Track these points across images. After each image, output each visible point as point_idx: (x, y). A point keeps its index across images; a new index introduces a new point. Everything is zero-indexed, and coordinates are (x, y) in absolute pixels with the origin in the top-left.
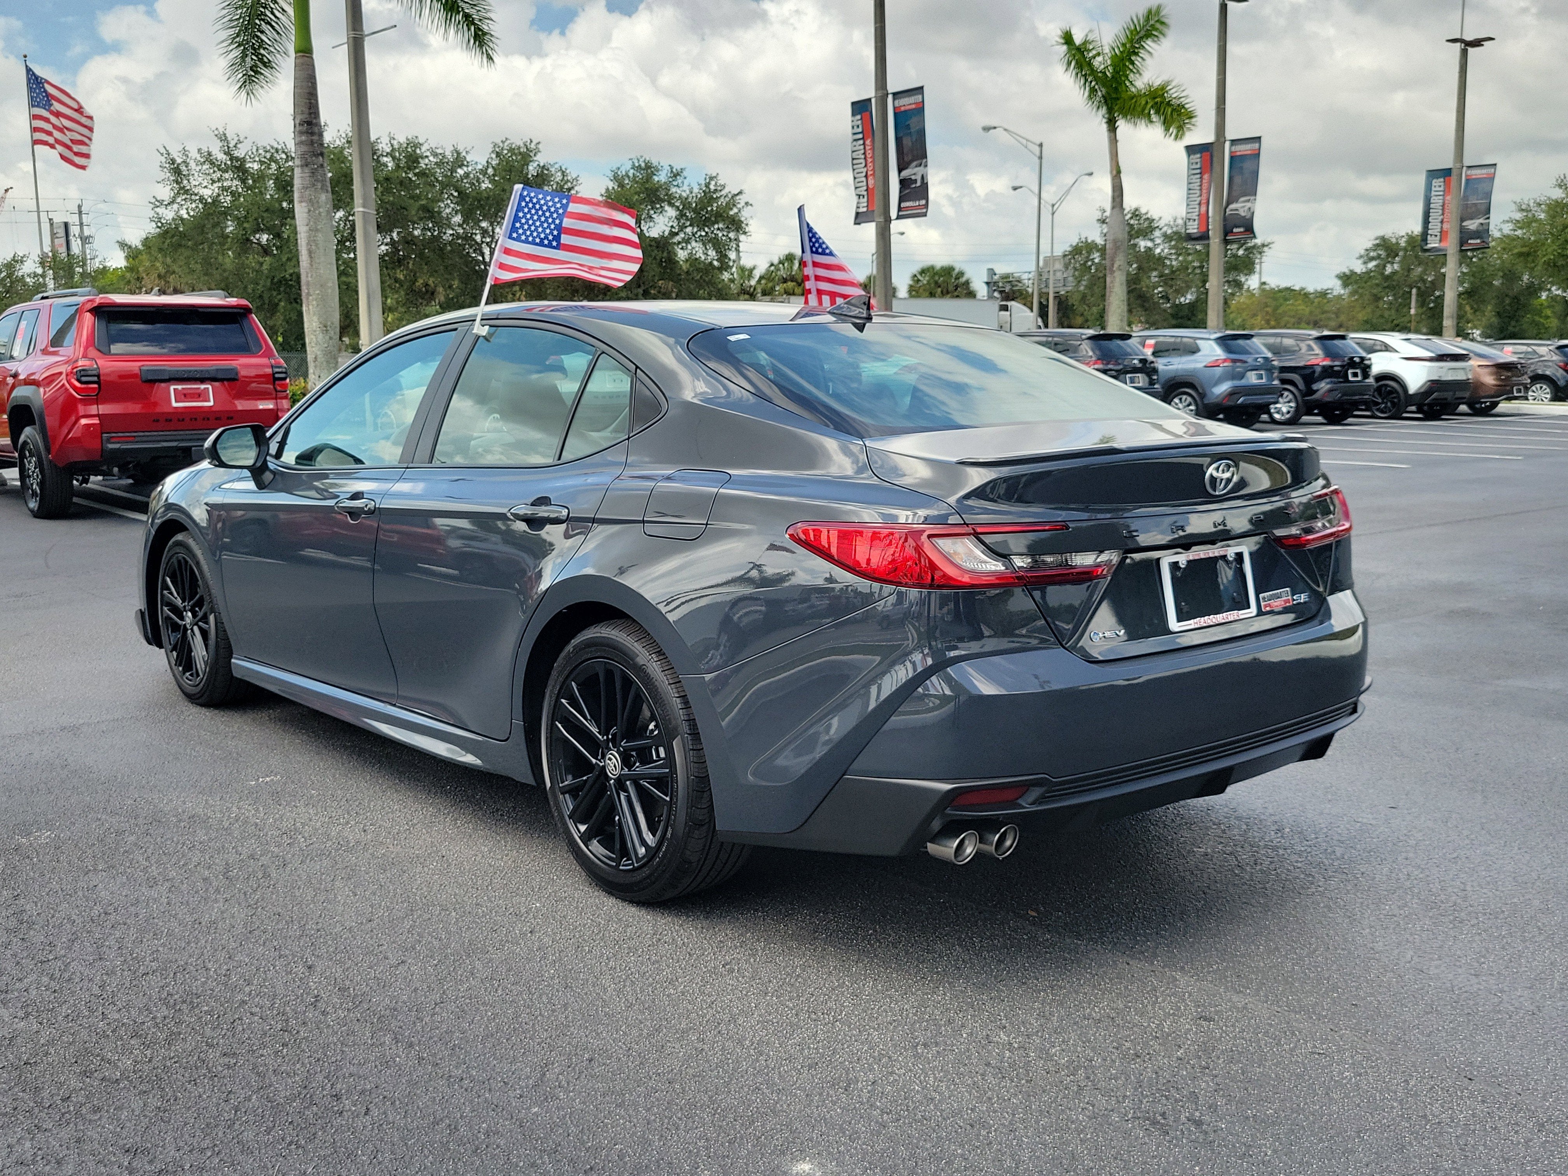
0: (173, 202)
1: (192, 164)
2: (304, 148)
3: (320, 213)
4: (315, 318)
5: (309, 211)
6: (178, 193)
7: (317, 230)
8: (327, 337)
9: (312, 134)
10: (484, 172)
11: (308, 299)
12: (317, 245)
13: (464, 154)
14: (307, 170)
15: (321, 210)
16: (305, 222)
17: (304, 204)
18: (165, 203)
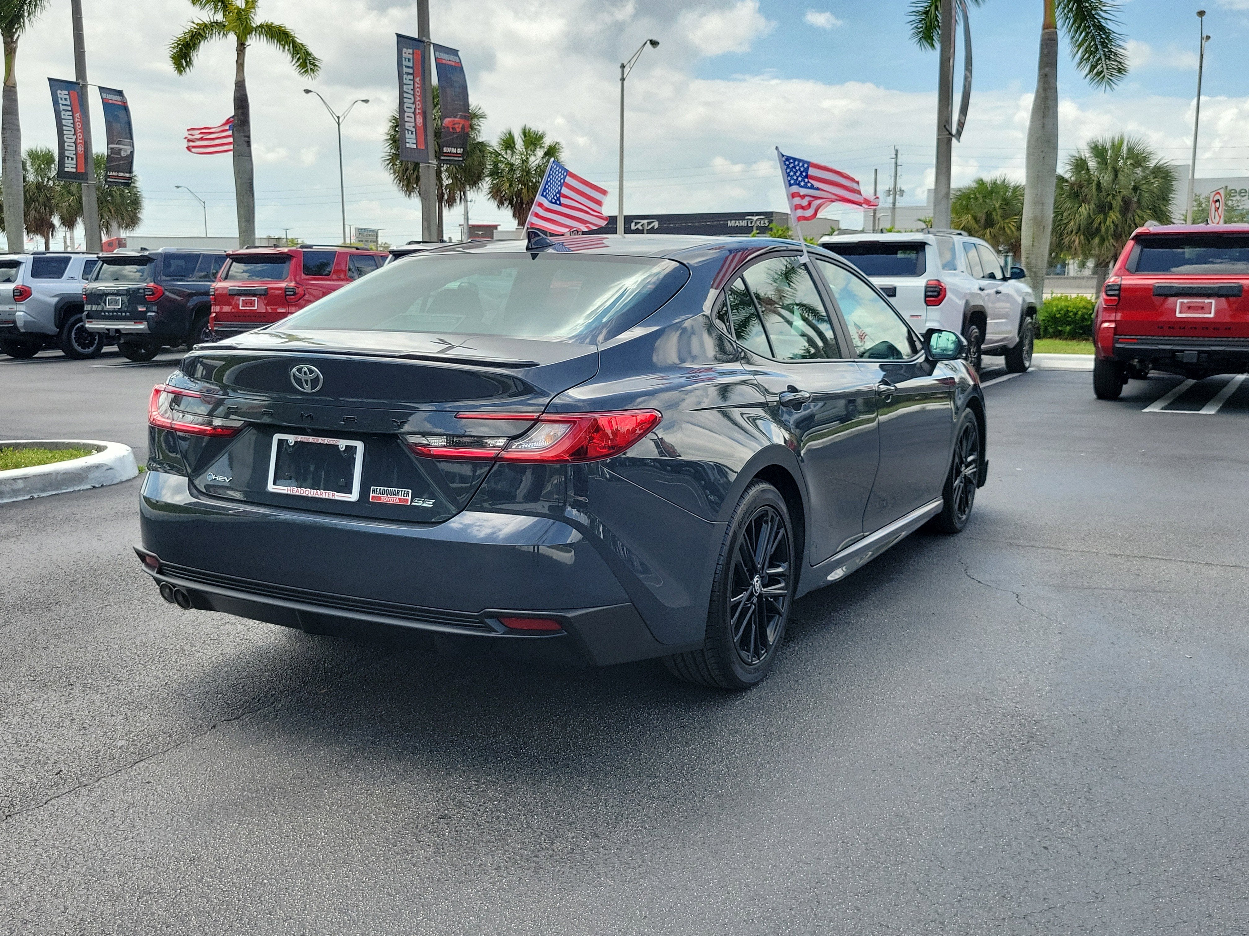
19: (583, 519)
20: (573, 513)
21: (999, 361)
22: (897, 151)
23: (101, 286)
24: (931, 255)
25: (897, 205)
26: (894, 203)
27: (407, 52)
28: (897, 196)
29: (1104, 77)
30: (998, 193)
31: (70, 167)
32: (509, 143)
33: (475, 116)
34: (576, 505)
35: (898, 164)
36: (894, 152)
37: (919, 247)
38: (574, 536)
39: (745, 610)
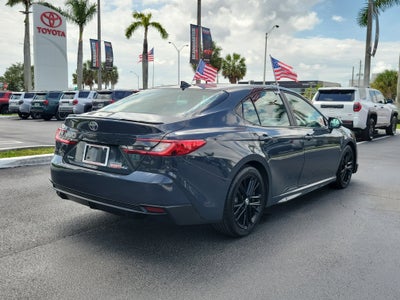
19: (175, 176)
20: (171, 174)
21: (384, 131)
23: (97, 100)
24: (356, 95)
27: (194, 30)
31: (94, 65)
32: (229, 58)
33: (218, 49)
34: (173, 171)
37: (352, 91)
38: (171, 181)
39: (241, 210)
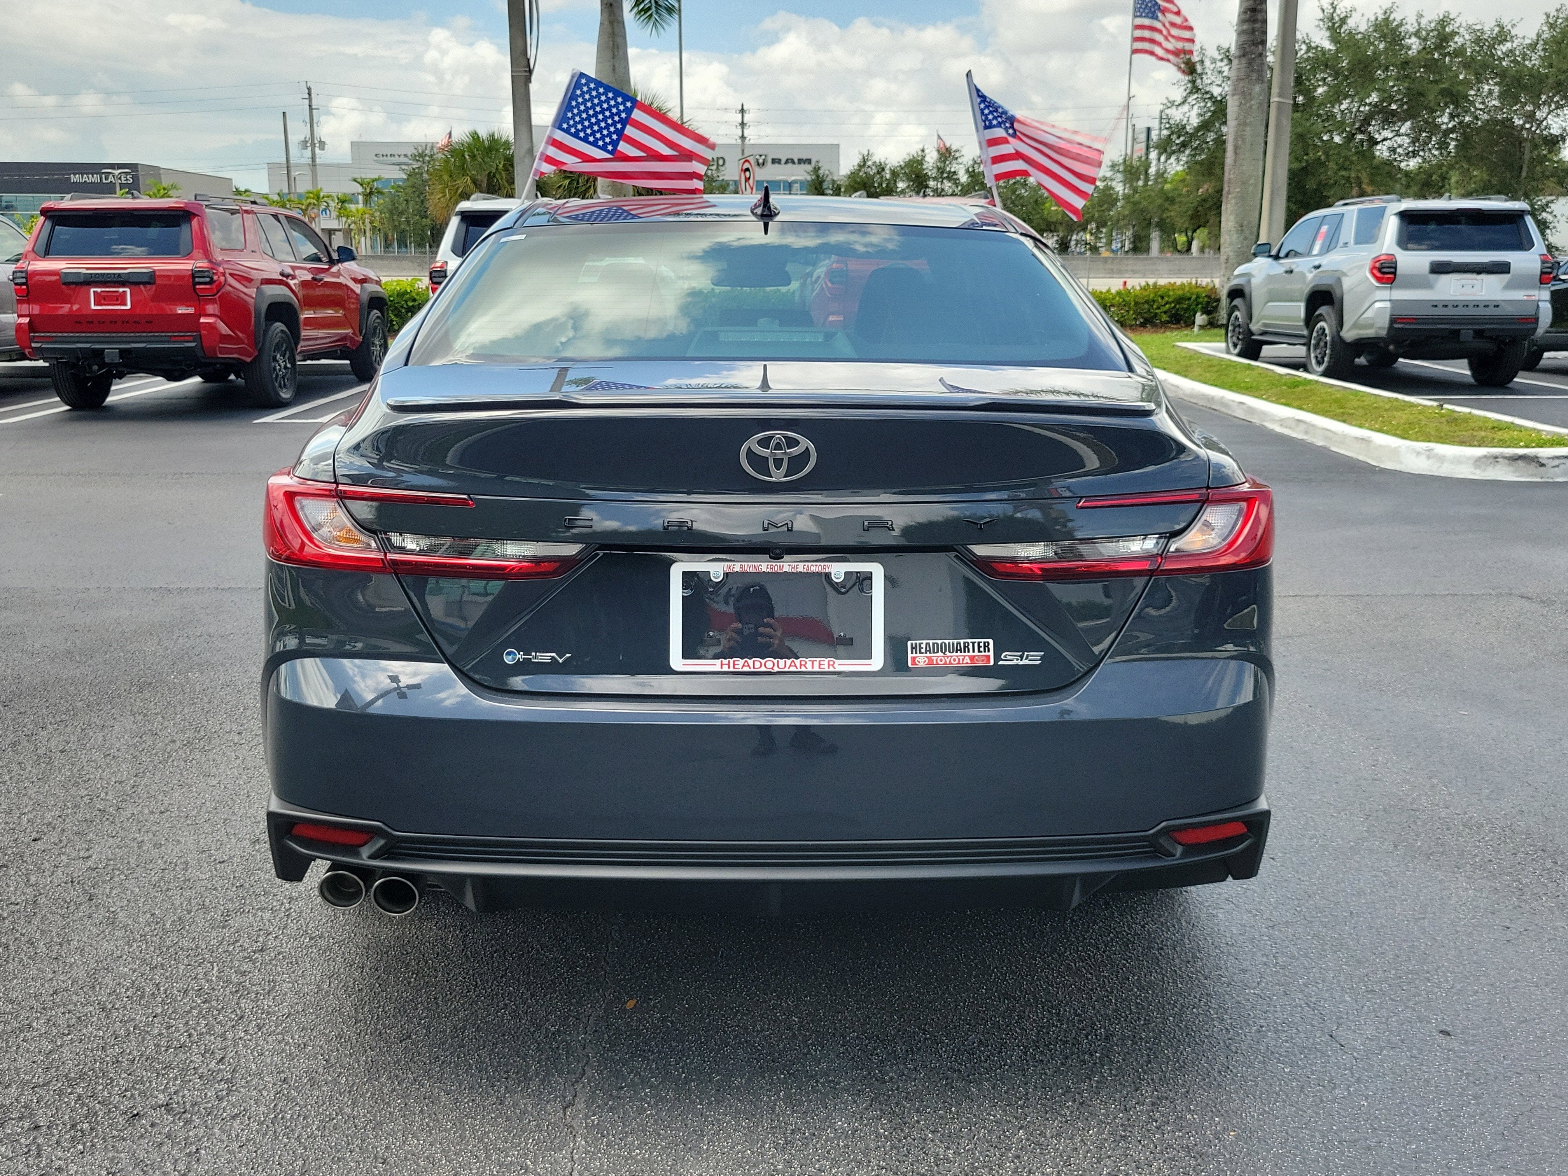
0: (1183, 103)
1: (1207, 63)
2: (1245, 38)
3: (1251, 107)
4: (1232, 218)
5: (1241, 104)
6: (1191, 93)
7: (1245, 124)
8: (1242, 238)
9: (1255, 21)
10: (1533, 46)
11: (1227, 197)
12: (1243, 140)
13: (1509, 27)
14: (1244, 61)
15: (1253, 102)
16: (1234, 117)
17: (1236, 97)
18: (1176, 103)
22: (309, 89)
25: (318, 161)
26: (313, 158)
28: (317, 149)
29: (651, 15)
30: (497, 150)
35: (314, 107)
36: (307, 91)
